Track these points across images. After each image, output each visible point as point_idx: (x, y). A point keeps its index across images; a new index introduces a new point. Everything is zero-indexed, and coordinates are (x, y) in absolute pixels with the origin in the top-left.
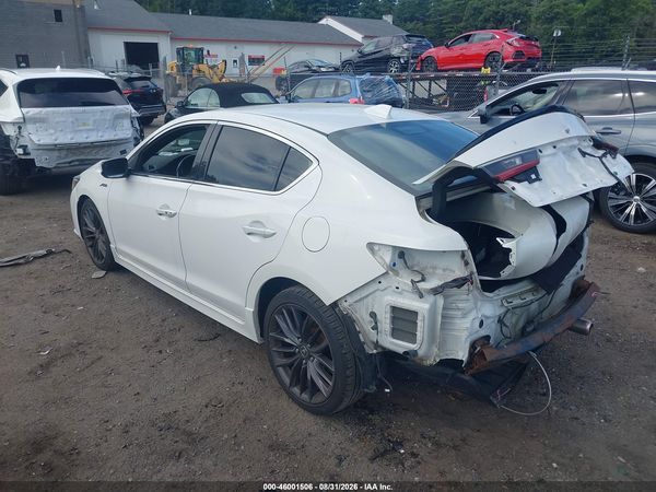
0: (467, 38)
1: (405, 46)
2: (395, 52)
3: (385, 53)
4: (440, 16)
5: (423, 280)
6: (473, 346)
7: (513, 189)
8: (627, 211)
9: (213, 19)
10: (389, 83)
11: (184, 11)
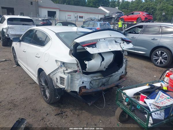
0: (133, 13)
1: (116, 15)
2: (114, 16)
3: (111, 16)
4: (132, 8)
5: (67, 70)
6: (80, 88)
7: (86, 49)
8: (158, 61)
9: (71, 6)
10: (108, 24)
11: (64, 4)
